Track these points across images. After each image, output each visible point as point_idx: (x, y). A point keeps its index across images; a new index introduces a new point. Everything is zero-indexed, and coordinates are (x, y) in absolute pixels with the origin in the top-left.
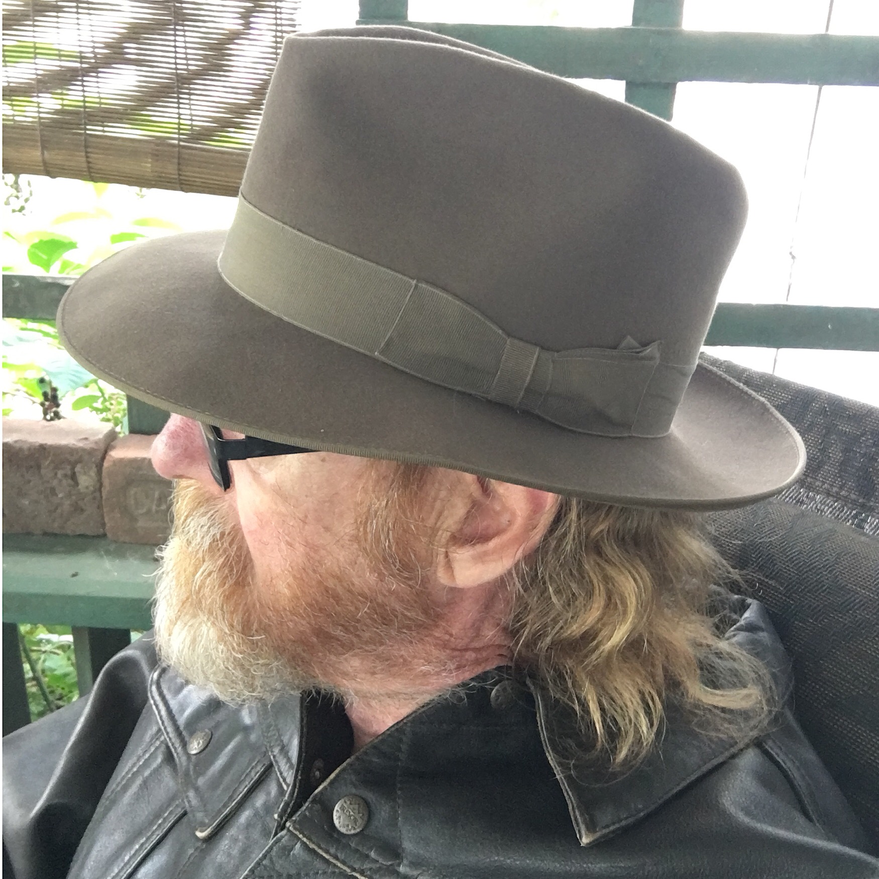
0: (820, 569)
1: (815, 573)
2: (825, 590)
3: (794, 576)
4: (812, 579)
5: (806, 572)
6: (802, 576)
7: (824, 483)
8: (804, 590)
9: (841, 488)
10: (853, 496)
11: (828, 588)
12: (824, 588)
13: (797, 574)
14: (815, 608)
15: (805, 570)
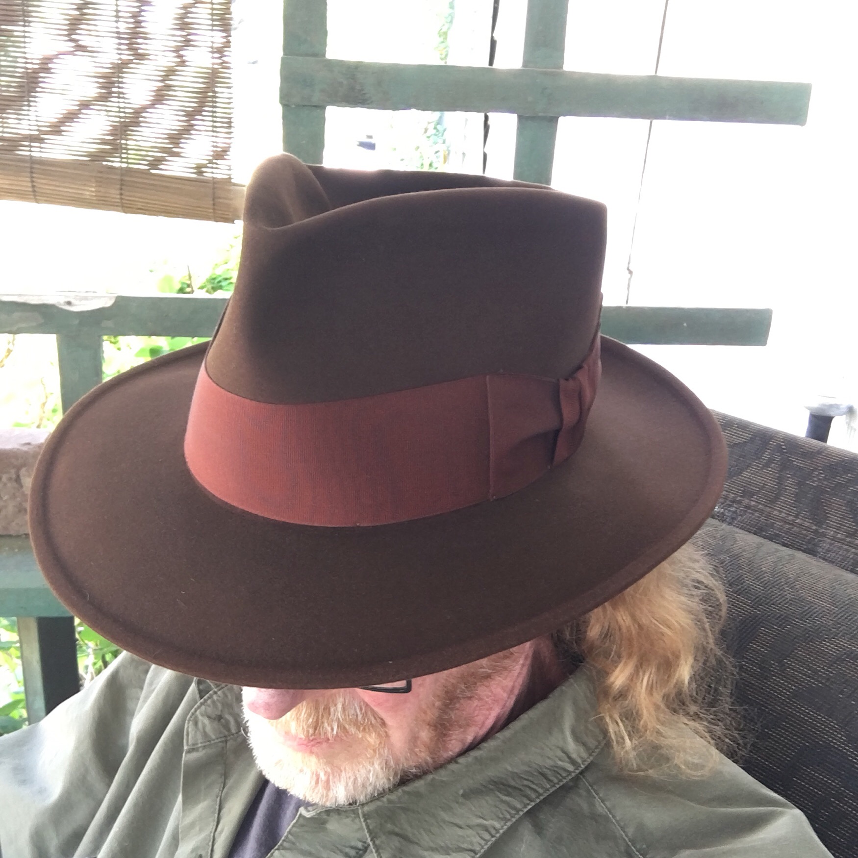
0: (783, 585)
1: (779, 589)
2: (788, 602)
3: (760, 592)
4: (777, 594)
5: (771, 588)
6: (766, 591)
7: (781, 512)
8: (769, 602)
9: (797, 516)
10: (807, 524)
11: (790, 600)
12: (787, 600)
13: (763, 590)
14: (779, 617)
15: (770, 586)
